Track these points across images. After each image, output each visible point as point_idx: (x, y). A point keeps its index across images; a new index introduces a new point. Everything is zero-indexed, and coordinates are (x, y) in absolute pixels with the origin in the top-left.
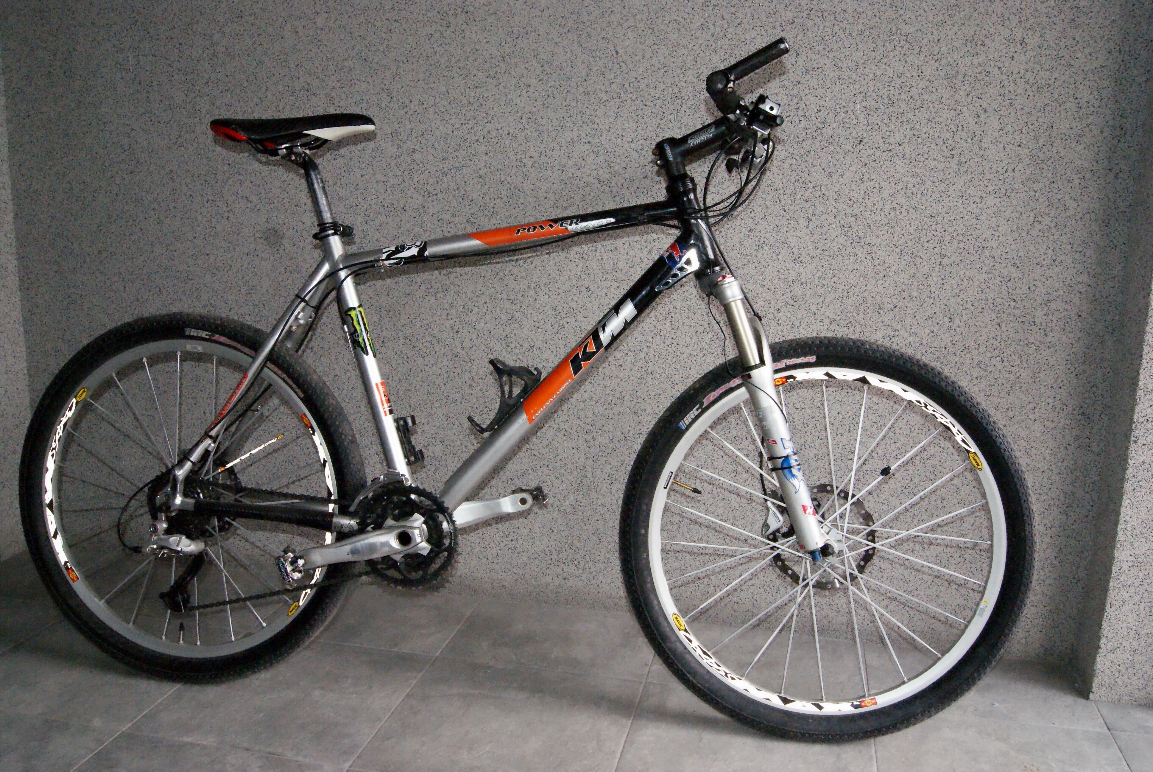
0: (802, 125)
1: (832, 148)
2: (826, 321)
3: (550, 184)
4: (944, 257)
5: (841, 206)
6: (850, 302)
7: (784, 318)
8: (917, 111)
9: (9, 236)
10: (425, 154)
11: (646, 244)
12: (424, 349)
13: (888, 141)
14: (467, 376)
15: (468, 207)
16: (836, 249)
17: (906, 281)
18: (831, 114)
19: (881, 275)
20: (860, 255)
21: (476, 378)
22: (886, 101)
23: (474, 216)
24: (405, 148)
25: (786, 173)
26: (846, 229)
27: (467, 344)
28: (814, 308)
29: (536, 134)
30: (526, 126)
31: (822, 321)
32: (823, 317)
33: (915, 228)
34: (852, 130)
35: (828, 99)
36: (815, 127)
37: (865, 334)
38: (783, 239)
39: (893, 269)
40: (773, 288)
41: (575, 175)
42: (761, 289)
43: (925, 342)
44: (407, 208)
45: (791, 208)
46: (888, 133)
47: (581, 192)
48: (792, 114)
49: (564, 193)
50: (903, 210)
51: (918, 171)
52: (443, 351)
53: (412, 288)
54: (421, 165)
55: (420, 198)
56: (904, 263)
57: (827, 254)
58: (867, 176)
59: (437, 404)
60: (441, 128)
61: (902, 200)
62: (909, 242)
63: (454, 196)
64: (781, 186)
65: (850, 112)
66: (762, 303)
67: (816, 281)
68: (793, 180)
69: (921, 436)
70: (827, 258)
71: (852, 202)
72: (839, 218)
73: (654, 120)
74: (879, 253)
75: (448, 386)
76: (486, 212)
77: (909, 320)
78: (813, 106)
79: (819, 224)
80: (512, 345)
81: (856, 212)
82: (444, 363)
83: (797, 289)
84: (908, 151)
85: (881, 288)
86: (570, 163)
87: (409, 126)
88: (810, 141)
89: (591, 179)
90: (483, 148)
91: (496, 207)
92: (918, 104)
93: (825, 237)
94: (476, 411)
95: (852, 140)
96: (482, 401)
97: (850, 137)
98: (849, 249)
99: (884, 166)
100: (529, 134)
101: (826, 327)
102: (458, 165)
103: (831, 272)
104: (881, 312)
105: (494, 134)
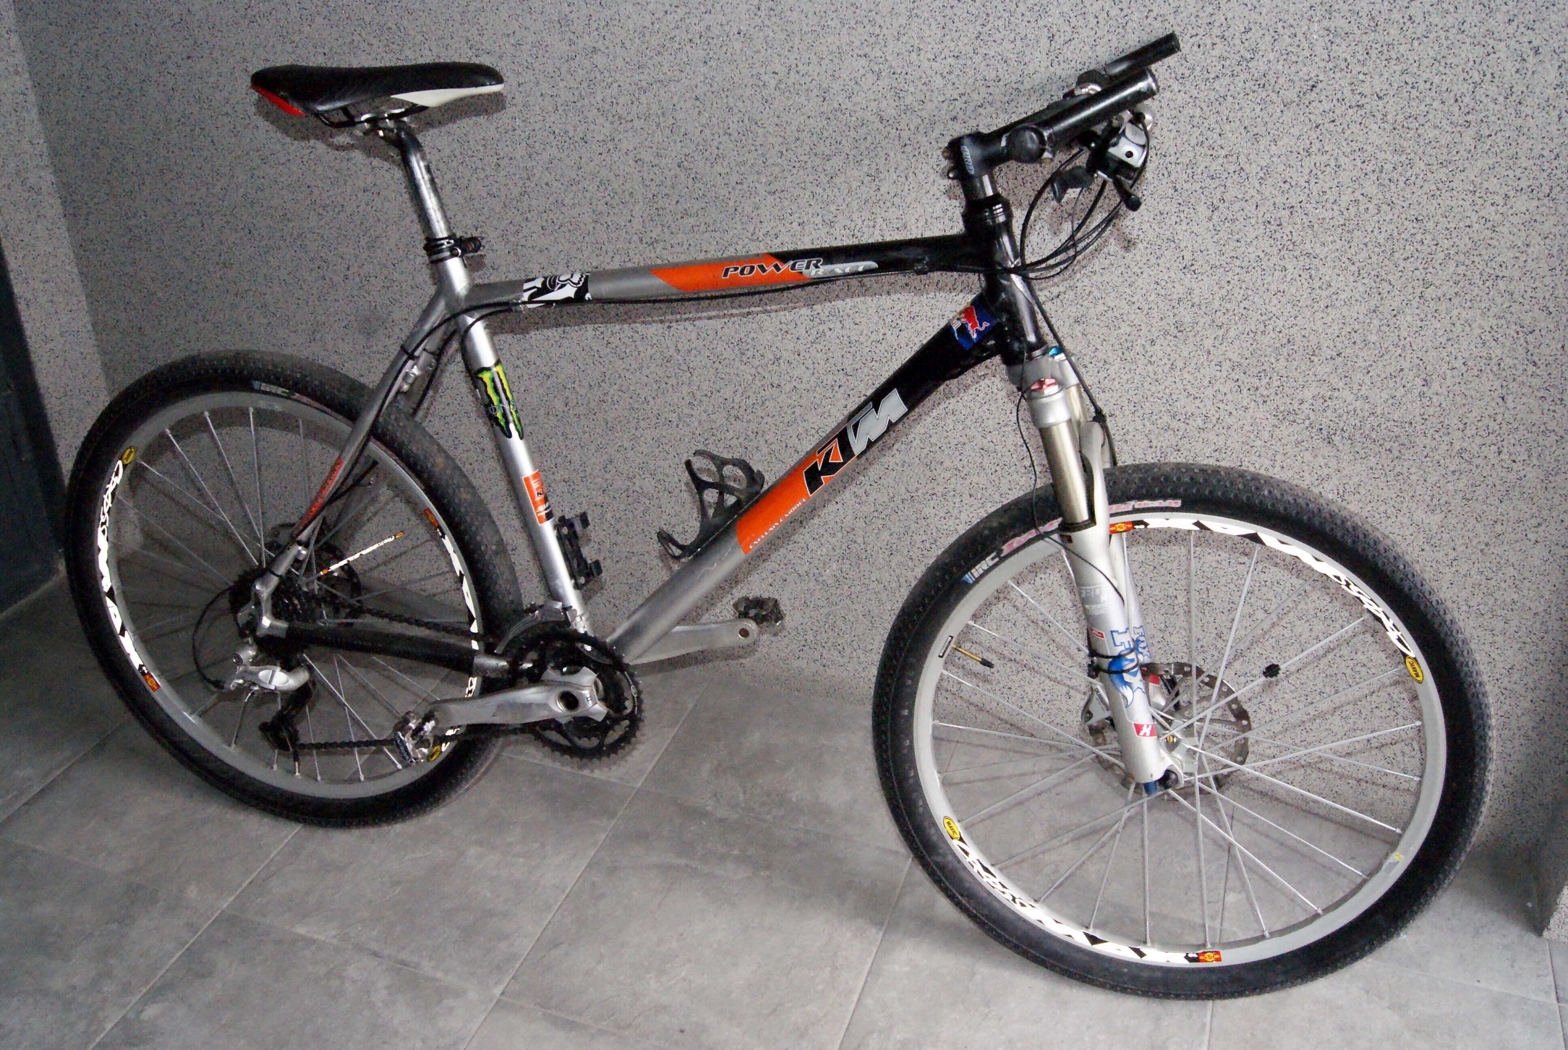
0: (1216, 52)
1: (1264, 95)
2: (1227, 365)
3: (805, 117)
4: (1427, 284)
5: (1267, 191)
6: (1266, 340)
7: (1160, 354)
8: (1416, 43)
10: (611, 57)
11: (951, 224)
12: (623, 348)
13: (1360, 90)
14: (685, 389)
15: (679, 145)
16: (1253, 257)
17: (1361, 317)
18: (1268, 38)
19: (1322, 304)
20: (1290, 267)
21: (698, 395)
22: (1365, 21)
23: (689, 159)
24: (581, 45)
25: (1182, 130)
26: (1273, 228)
27: (684, 346)
28: (1208, 343)
29: (783, 36)
30: (767, 22)
31: (1219, 364)
32: (1221, 359)
33: (1387, 235)
34: (1300, 66)
35: (1264, 11)
36: (1237, 57)
37: (1286, 389)
38: (1168, 234)
39: (1343, 296)
40: (1146, 307)
41: (844, 107)
42: (1127, 307)
43: (1379, 411)
44: (588, 137)
45: (1186, 186)
46: (1361, 77)
47: (852, 133)
48: (1201, 32)
49: (826, 134)
50: (1371, 206)
51: (1405, 144)
52: (650, 352)
53: (601, 258)
54: (607, 74)
55: (607, 124)
56: (1362, 289)
57: (1238, 263)
58: (1317, 145)
59: (642, 424)
60: (634, 16)
61: (1371, 189)
62: (1374, 258)
63: (658, 125)
64: (1172, 151)
65: (1300, 36)
66: (1128, 329)
67: (1216, 303)
68: (1193, 142)
70: (1238, 270)
71: (1287, 186)
72: (1262, 209)
73: (970, 26)
74: (1322, 270)
75: (658, 401)
76: (707, 154)
77: (1358, 377)
78: (1238, 22)
79: (1230, 217)
80: (749, 354)
81: (1293, 201)
82: (651, 369)
83: (1184, 312)
84: (1391, 110)
85: (1319, 323)
86: (836, 86)
87: (585, 12)
88: (1228, 80)
89: (868, 115)
90: (701, 53)
91: (721, 147)
92: (1420, 30)
93: (1236, 237)
94: (700, 438)
95: (1297, 85)
96: (706, 426)
97: (1296, 79)
98: (1274, 260)
99: (1348, 132)
100: (772, 35)
101: (1224, 373)
102: (662, 77)
103: (1242, 292)
104: (1315, 359)
105: (716, 31)
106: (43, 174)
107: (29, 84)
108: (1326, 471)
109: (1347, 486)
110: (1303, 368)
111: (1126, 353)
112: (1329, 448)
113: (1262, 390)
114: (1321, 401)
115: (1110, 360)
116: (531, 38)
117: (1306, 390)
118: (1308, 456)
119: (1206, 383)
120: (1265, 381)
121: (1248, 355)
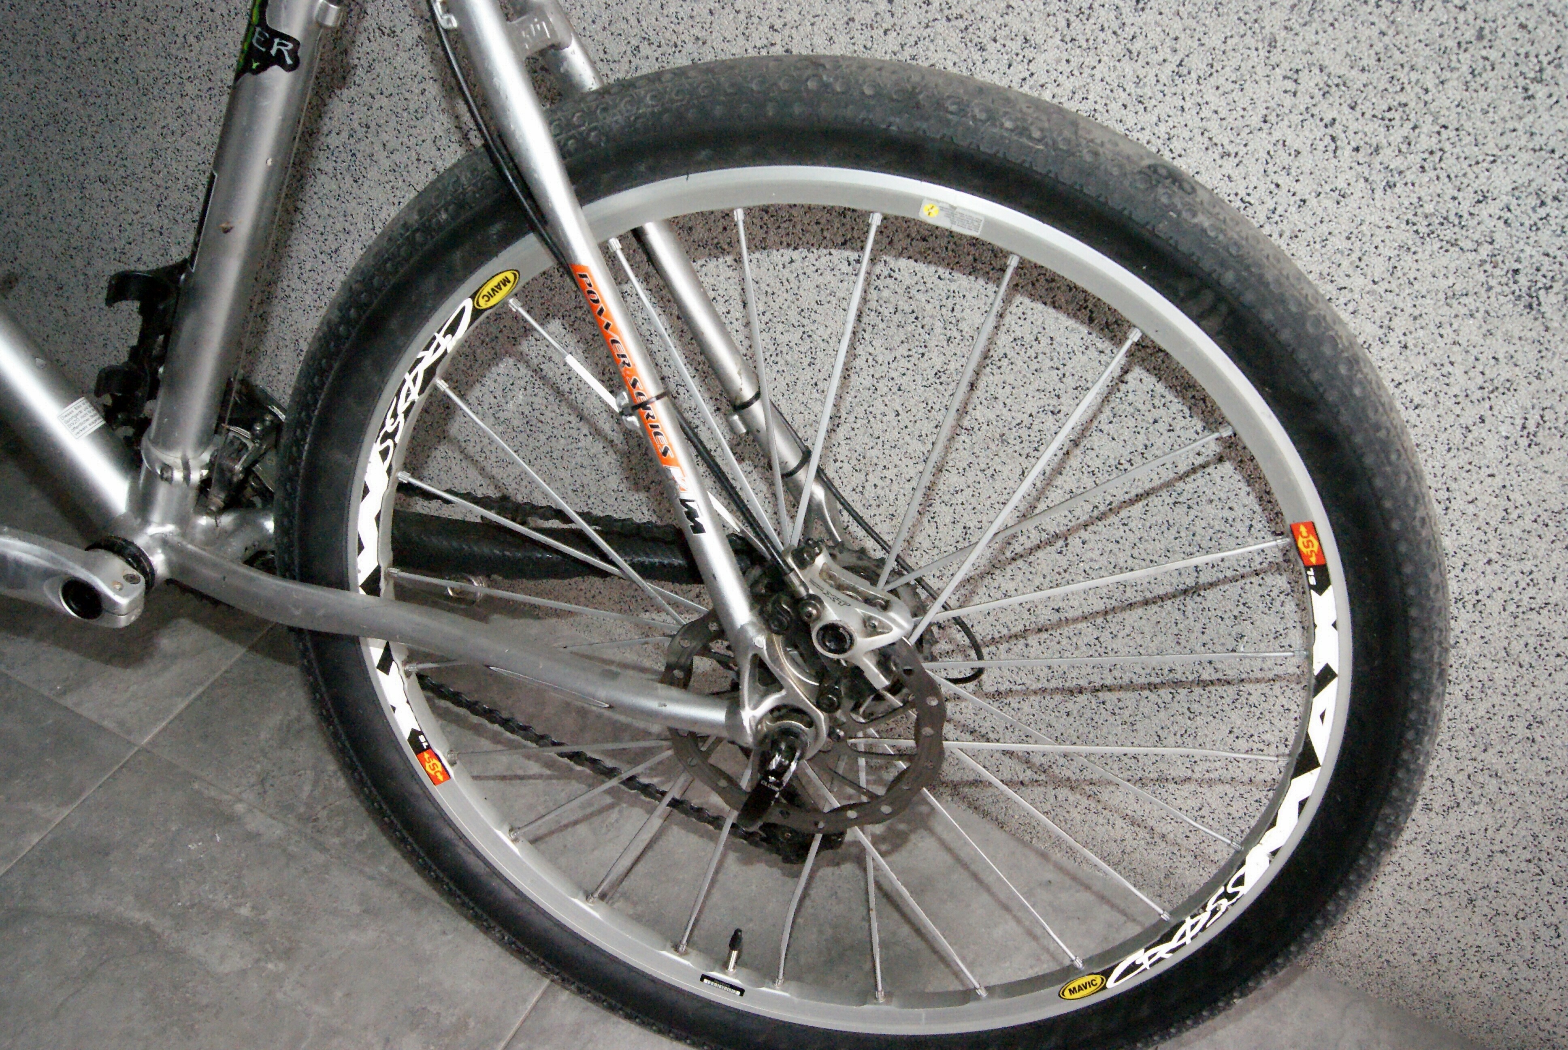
2: (1310, 81)
7: (1155, 36)
31: (1294, 76)
32: (1300, 63)
37: (1449, 162)
69: (1534, 540)
101: (1303, 101)
104: (1540, 91)
108: (1505, 371)
109: (1548, 415)
110: (1503, 111)
111: (1075, 23)
112: (1528, 320)
113: (1387, 154)
114: (1533, 201)
115: (1039, 38)
117: (1498, 169)
118: (1470, 330)
119: (1256, 121)
120: (1397, 135)
121: (1369, 61)
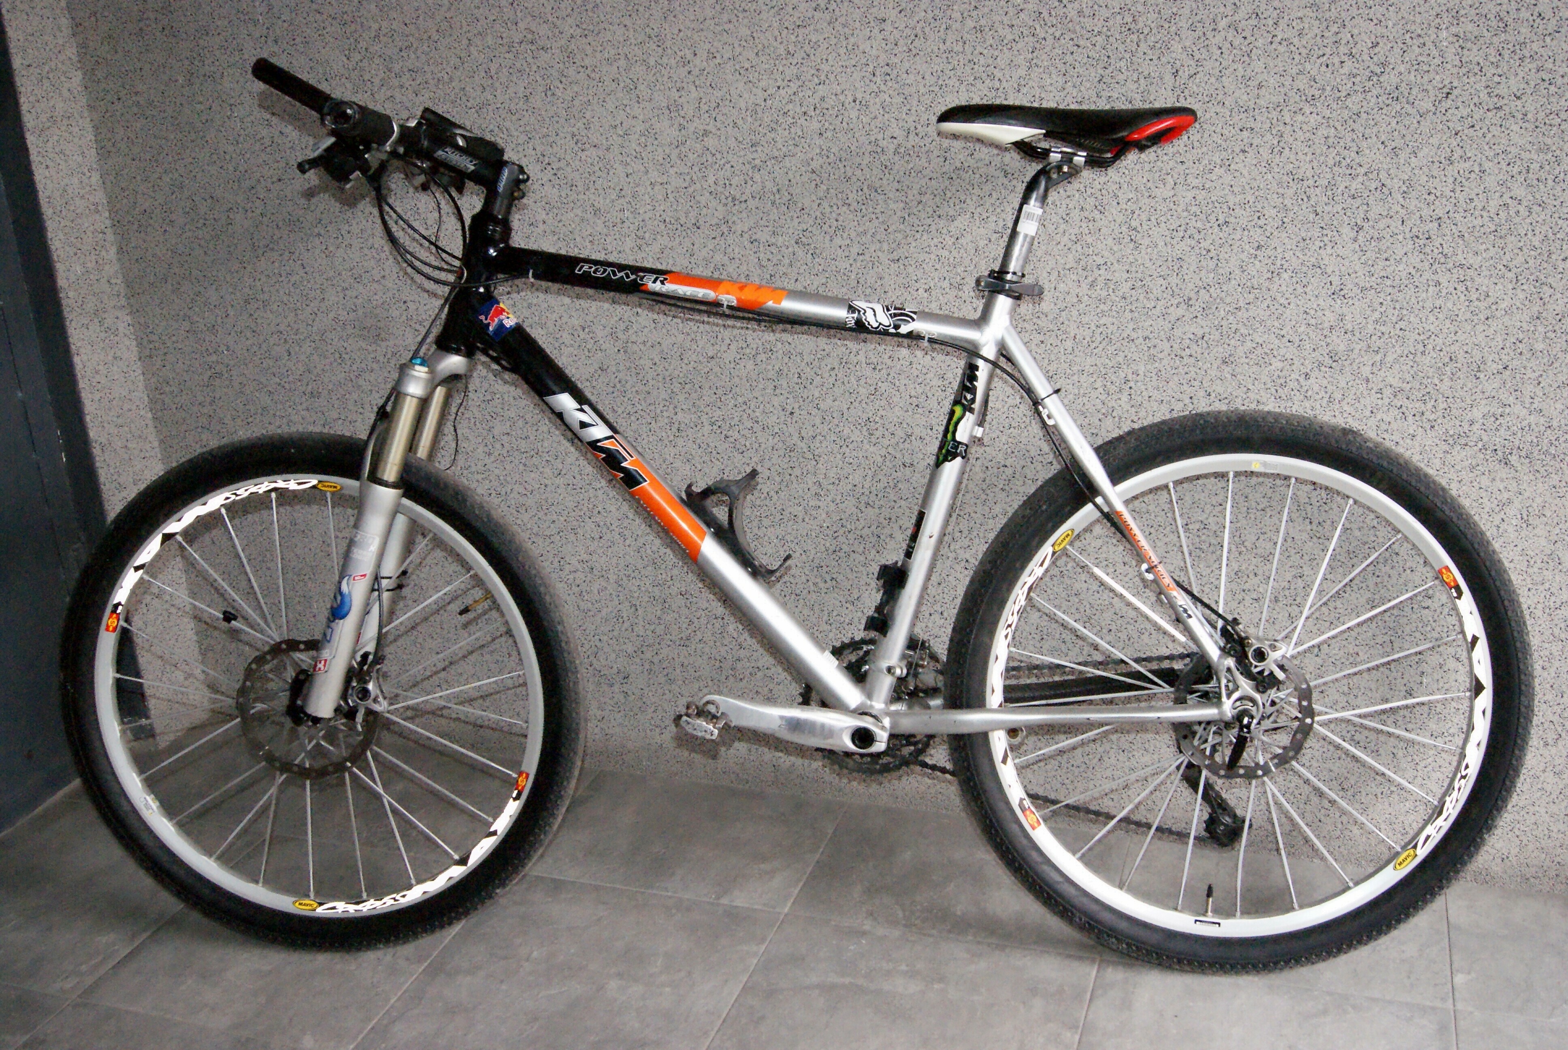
0: (1345, 70)
1: (1398, 108)
2: (1388, 392)
3: (927, 179)
5: (1412, 204)
6: (1427, 360)
7: (1316, 388)
8: (1548, 39)
9: (113, 281)
10: (723, 138)
11: (1085, 273)
12: (742, 441)
13: (1496, 92)
14: (810, 480)
15: (796, 221)
16: (1404, 275)
17: (1524, 325)
18: (1397, 50)
19: (1482, 317)
20: (1445, 283)
21: (825, 483)
22: (1494, 23)
23: (807, 234)
24: (692, 129)
25: (1318, 152)
26: (1422, 242)
27: (808, 432)
28: (1366, 371)
29: (900, 99)
30: (883, 87)
31: (1380, 391)
32: (1381, 385)
33: (1542, 237)
34: (1432, 75)
35: (1390, 24)
36: (1367, 73)
37: (1454, 411)
38: (1313, 260)
39: (1503, 305)
40: (1297, 339)
41: (966, 165)
42: (1277, 341)
43: (1555, 424)
44: (701, 222)
45: (1328, 209)
46: (1497, 79)
47: (977, 191)
48: (1328, 51)
49: (949, 194)
50: (1521, 208)
51: (1549, 141)
52: (771, 442)
53: (717, 347)
54: (719, 156)
55: (720, 208)
56: (1522, 296)
57: (1389, 282)
58: (1458, 152)
59: (766, 522)
60: (746, 95)
61: (1519, 191)
62: (1531, 262)
63: (773, 203)
64: (1309, 173)
65: (1429, 44)
66: (1280, 365)
67: (1370, 328)
68: (1331, 162)
69: (1545, 572)
70: (1390, 290)
71: (1432, 197)
72: (1409, 224)
73: (1092, 69)
74: (1478, 280)
75: (782, 494)
76: (825, 227)
77: (1528, 389)
78: (1364, 37)
79: (1376, 235)
80: (878, 434)
81: (1440, 212)
82: (774, 461)
83: (1339, 341)
84: (1530, 108)
85: (1481, 337)
87: (694, 94)
88: (1360, 96)
89: (991, 170)
90: (815, 125)
91: (841, 218)
92: (1552, 26)
93: (1385, 255)
94: (828, 532)
95: (1431, 93)
96: (835, 517)
97: (1430, 88)
98: (1426, 275)
99: (1489, 135)
100: (888, 99)
101: (1387, 401)
102: (776, 154)
103: (1396, 312)
104: (1482, 375)
105: (831, 101)
106: (119, 315)
107: (108, 223)
108: (1506, 495)
109: (1530, 509)
110: (1469, 385)
111: (1280, 390)
112: (1507, 470)
113: (1428, 414)
114: (1493, 419)
115: (1264, 400)
116: (640, 127)
117: (1475, 410)
118: (1485, 481)
119: (1368, 414)
120: (1429, 405)
121: (1408, 378)
